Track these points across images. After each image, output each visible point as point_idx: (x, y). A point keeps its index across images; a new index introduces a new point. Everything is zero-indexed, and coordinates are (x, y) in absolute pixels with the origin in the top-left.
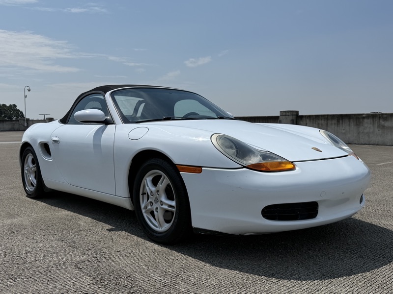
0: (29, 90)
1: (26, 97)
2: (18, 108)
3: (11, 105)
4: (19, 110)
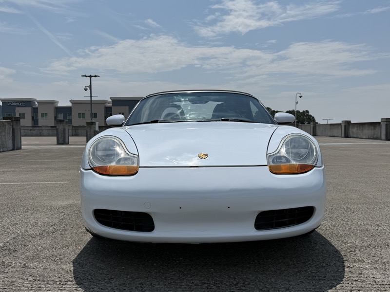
0: (301, 97)
1: (297, 103)
2: (310, 114)
3: (304, 111)
4: (311, 116)
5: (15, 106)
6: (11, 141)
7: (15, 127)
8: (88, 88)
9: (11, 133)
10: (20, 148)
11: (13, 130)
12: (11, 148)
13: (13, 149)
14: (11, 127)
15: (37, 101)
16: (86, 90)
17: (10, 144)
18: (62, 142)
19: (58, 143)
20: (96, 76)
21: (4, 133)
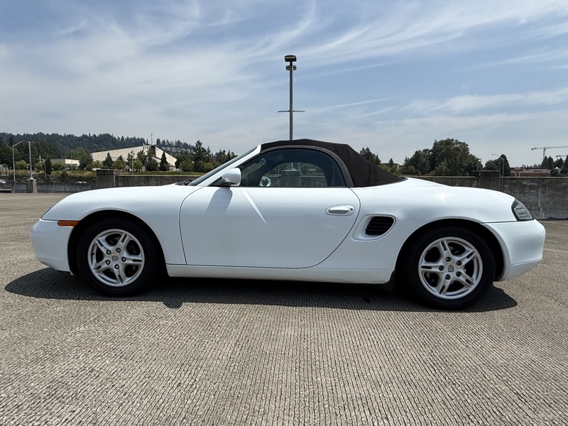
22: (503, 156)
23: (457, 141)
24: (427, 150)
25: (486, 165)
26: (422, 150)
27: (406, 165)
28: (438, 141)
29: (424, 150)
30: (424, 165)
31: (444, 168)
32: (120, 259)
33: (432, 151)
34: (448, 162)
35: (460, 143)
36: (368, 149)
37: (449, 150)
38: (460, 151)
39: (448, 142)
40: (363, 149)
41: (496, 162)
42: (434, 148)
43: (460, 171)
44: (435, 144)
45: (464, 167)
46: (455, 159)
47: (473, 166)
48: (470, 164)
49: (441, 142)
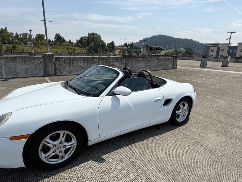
5: (210, 46)
6: (172, 65)
7: (174, 60)
8: (229, 39)
9: (172, 62)
10: (176, 68)
11: (173, 61)
12: (171, 68)
13: (172, 69)
14: (173, 60)
15: (220, 44)
16: (227, 40)
17: (171, 67)
18: (202, 66)
19: (201, 67)
20: (235, 32)
21: (168, 62)
22: (113, 41)
23: (96, 34)
24: (85, 37)
25: (108, 44)
26: (83, 37)
27: (77, 43)
28: (89, 33)
29: (84, 37)
30: (85, 43)
31: (93, 45)
32: (62, 147)
33: (87, 37)
34: (94, 43)
35: (98, 35)
36: (59, 34)
37: (94, 37)
38: (98, 38)
39: (93, 34)
40: (56, 34)
41: (110, 44)
42: (88, 36)
43: (99, 47)
44: (88, 34)
45: (100, 45)
46: (97, 42)
47: (103, 45)
48: (102, 44)
49: (91, 34)
